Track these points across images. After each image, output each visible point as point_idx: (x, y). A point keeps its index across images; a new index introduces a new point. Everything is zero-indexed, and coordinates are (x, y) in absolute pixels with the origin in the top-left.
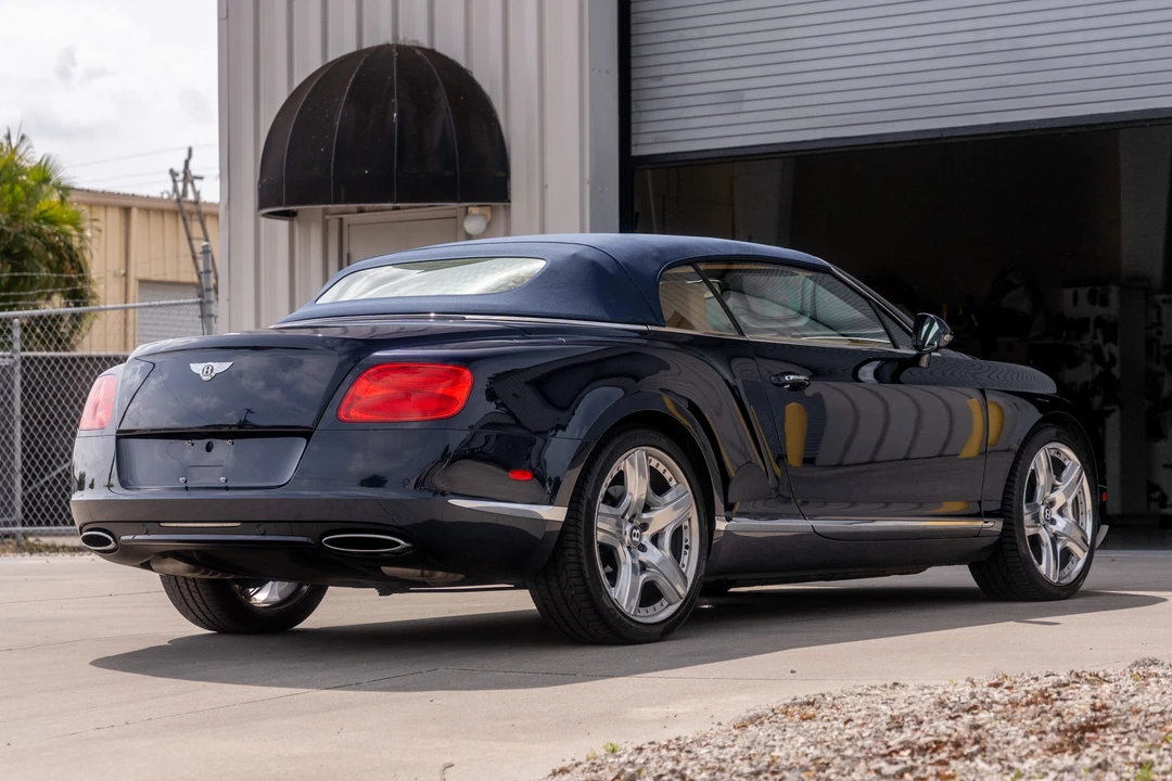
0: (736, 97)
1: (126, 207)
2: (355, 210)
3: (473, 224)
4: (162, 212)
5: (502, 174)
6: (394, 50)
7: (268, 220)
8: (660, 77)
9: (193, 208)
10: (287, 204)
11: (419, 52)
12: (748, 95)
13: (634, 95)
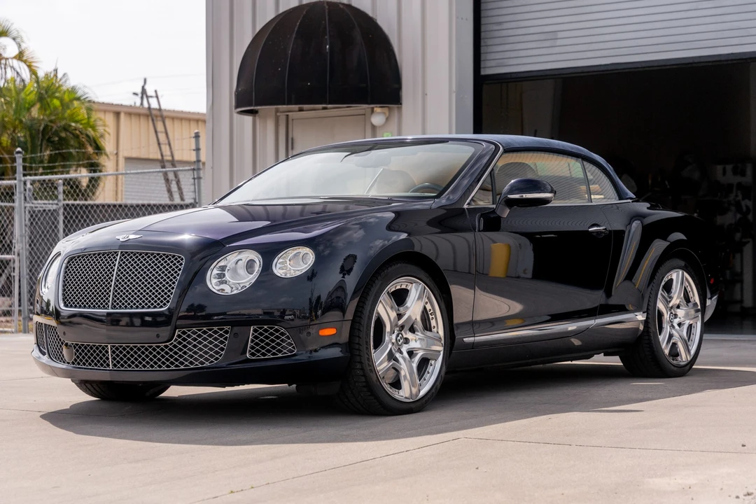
0: (553, 36)
1: (117, 112)
2: (297, 109)
3: (378, 119)
4: (139, 115)
5: (397, 86)
6: (325, 5)
7: (239, 116)
8: (500, 23)
9: (158, 113)
10: (256, 105)
11: (341, 6)
12: (560, 35)
13: (483, 35)
